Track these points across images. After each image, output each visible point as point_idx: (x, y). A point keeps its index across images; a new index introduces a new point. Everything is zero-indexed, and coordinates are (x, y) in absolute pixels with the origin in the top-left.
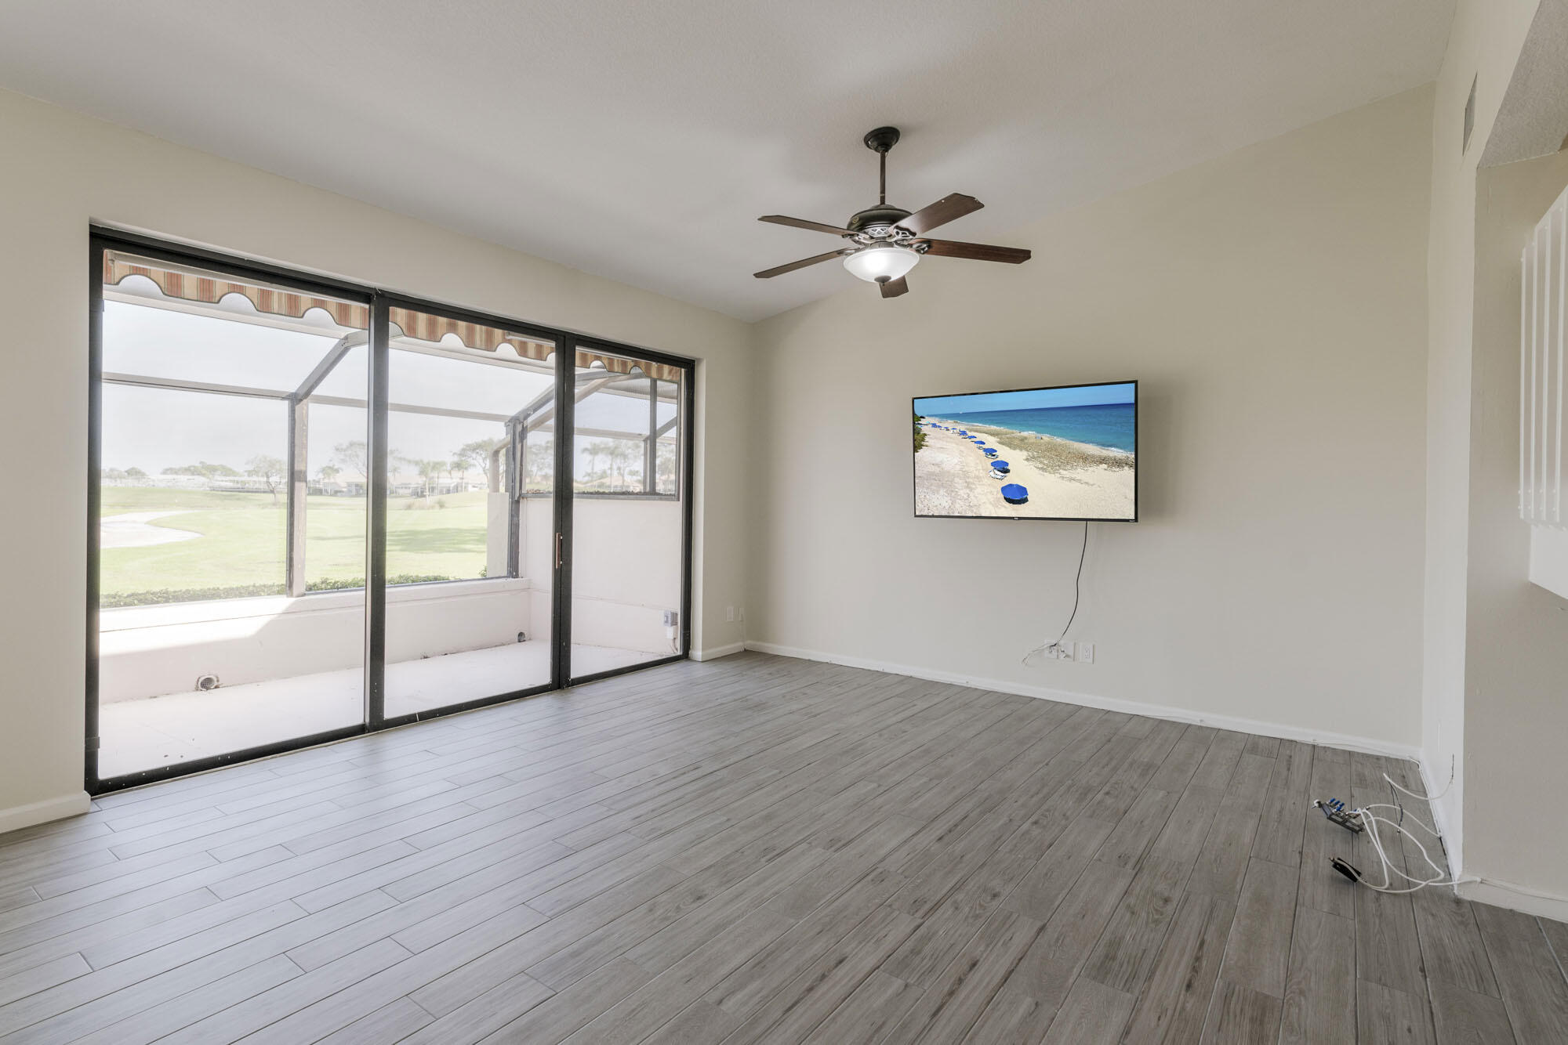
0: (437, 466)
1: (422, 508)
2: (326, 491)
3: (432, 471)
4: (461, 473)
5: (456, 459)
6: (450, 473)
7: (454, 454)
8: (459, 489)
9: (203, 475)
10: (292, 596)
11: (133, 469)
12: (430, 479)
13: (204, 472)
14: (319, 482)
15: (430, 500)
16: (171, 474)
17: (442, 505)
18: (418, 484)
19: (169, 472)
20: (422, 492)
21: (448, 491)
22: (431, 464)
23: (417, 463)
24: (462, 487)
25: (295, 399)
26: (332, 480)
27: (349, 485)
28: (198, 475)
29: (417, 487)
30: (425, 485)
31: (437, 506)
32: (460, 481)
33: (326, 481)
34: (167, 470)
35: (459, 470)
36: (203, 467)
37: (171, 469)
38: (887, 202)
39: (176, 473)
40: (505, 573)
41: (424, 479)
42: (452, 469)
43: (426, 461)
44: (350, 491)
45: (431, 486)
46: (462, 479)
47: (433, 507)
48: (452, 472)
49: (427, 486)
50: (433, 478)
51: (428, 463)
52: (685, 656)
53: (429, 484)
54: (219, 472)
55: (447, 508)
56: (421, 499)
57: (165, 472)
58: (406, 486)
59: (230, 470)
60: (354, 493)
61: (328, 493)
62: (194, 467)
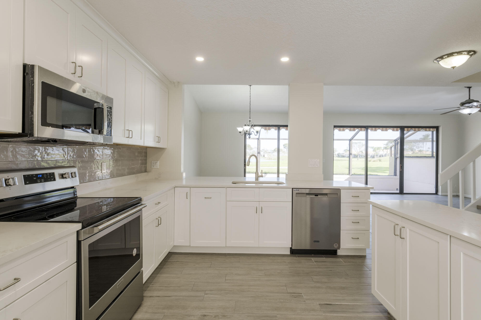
0: (379, 148)
1: (374, 161)
2: (345, 156)
3: (377, 150)
4: (387, 150)
5: (385, 146)
6: (383, 150)
7: (384, 144)
8: (386, 155)
10: (349, 175)
12: (376, 153)
14: (343, 154)
15: (376, 159)
17: (380, 161)
18: (372, 154)
20: (374, 156)
21: (382, 156)
22: (377, 148)
23: (372, 148)
24: (387, 155)
25: (350, 140)
29: (372, 155)
30: (375, 154)
31: (378, 161)
32: (386, 153)
33: (346, 153)
35: (386, 149)
38: (471, 98)
40: (393, 175)
41: (374, 152)
42: (384, 149)
43: (375, 147)
45: (377, 154)
46: (387, 152)
47: (377, 161)
48: (384, 150)
49: (375, 155)
50: (377, 152)
51: (376, 148)
52: (436, 193)
53: (376, 154)
55: (381, 161)
56: (374, 159)
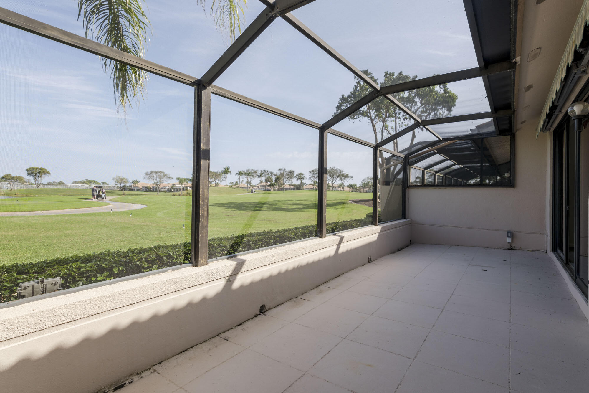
9: (87, 184)
11: (60, 182)
13: (87, 183)
16: (76, 184)
19: (74, 183)
26: (137, 186)
27: (143, 187)
28: (85, 184)
34: (74, 182)
36: (86, 181)
37: (76, 182)
39: (77, 183)
44: (143, 190)
54: (93, 183)
57: (73, 183)
58: (165, 188)
59: (97, 182)
60: (145, 190)
61: (135, 190)
62: (84, 181)
